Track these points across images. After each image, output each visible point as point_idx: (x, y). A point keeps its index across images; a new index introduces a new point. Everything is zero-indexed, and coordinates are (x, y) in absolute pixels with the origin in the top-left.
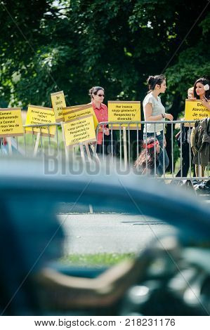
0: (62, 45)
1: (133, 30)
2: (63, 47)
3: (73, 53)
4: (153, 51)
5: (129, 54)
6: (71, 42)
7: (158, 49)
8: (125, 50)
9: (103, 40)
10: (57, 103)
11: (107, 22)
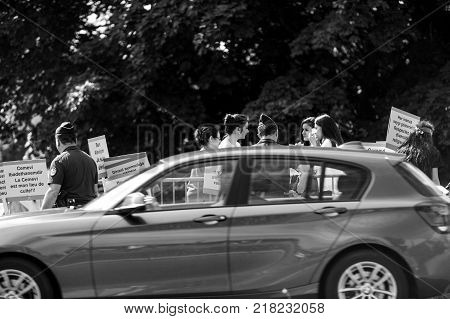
0: (100, 74)
1: (200, 53)
2: (101, 78)
3: (116, 85)
4: (227, 81)
5: (196, 87)
6: (113, 70)
7: (235, 79)
8: (190, 81)
9: (157, 65)
10: (96, 153)
11: (163, 42)
